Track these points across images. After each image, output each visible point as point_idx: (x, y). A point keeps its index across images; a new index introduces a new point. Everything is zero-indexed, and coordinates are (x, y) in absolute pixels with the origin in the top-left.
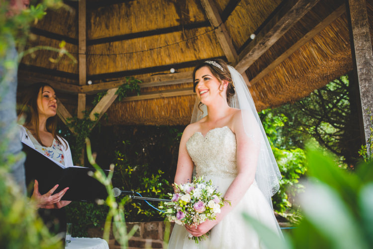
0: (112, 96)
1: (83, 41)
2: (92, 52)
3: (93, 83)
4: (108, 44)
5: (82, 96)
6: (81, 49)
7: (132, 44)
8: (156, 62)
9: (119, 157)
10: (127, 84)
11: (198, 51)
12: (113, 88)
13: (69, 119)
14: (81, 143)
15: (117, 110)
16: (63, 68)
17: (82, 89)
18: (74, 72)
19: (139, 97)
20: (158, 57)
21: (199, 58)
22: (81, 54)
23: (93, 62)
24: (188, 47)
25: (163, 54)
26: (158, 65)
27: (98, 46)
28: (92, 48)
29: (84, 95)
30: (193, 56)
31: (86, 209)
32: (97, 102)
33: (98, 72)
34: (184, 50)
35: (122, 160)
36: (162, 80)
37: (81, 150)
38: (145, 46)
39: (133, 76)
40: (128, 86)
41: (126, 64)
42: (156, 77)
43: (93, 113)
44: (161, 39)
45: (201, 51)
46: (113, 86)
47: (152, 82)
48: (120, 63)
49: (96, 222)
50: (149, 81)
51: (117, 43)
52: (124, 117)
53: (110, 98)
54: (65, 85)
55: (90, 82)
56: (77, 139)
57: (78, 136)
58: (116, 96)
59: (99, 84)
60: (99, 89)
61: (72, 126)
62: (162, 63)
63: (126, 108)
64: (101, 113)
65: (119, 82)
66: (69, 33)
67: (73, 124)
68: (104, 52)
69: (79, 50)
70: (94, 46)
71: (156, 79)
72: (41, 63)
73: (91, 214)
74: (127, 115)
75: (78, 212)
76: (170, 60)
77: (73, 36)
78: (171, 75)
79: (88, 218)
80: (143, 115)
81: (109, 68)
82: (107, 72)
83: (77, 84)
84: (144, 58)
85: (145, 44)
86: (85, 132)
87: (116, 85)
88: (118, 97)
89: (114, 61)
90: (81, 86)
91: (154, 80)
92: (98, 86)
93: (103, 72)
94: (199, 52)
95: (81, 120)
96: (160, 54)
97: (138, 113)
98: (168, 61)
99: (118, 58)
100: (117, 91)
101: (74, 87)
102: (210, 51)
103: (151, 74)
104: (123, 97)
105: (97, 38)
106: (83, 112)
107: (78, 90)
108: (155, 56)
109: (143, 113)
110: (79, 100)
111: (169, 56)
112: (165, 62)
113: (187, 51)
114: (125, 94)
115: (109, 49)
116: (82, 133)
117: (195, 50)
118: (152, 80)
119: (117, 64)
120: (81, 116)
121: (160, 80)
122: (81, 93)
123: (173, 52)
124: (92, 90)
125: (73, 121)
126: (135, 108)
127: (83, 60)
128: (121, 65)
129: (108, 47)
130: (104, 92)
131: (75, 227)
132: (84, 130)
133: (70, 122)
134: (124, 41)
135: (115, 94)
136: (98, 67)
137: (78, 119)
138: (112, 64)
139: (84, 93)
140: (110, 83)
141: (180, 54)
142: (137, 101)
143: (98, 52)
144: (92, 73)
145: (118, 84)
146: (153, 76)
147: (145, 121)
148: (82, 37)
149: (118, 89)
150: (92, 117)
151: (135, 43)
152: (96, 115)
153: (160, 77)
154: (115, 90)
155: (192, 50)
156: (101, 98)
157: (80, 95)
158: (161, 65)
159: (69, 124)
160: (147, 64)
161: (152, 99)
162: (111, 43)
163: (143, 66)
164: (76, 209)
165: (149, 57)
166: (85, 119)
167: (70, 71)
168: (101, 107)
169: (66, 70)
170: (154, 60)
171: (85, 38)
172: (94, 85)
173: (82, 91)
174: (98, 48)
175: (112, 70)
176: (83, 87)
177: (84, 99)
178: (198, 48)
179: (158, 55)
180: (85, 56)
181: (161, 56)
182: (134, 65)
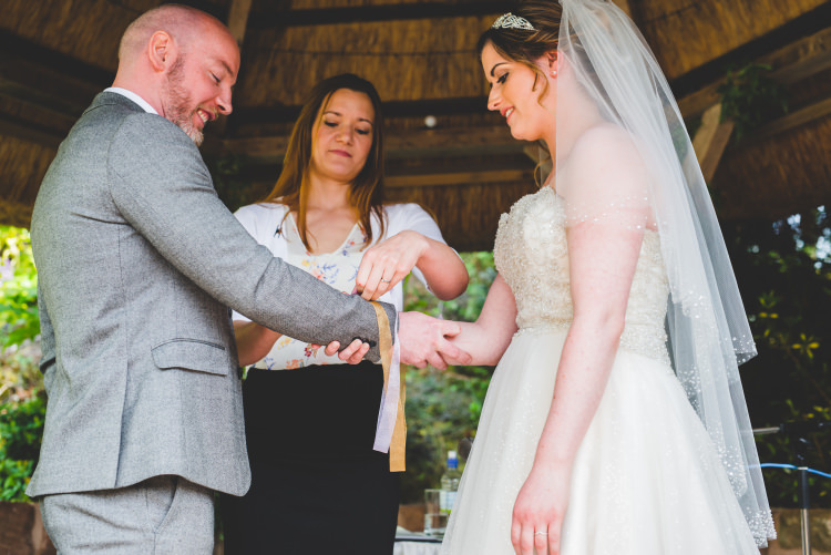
0: (714, 131)
9: (762, 308)
10: (731, 85)
12: (711, 105)
33: (687, 63)
35: (774, 316)
40: (736, 89)
41: (747, 20)
42: (812, 40)
46: (709, 99)
47: (802, 60)
48: (733, 24)
50: (795, 56)
53: (711, 137)
71: (811, 47)
81: (709, 47)
87: (716, 94)
88: (735, 130)
91: (806, 51)
100: (723, 113)
104: (746, 125)
118: (801, 52)
119: (725, 26)
121: (823, 47)
126: (815, 148)
128: (736, 28)
135: (722, 122)
136: (681, 53)
138: (713, 33)
142: (812, 125)
149: (720, 106)
153: (823, 38)
154: (716, 110)
163: (795, 11)
182: (768, 19)
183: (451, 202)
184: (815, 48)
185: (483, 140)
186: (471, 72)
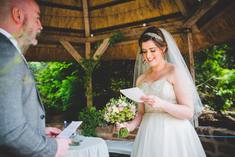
0: (106, 44)
1: (86, 8)
2: (92, 15)
3: (94, 36)
4: (101, 9)
5: (88, 45)
6: (85, 14)
7: (117, 8)
8: (134, 19)
9: (113, 82)
10: (115, 36)
11: (161, 10)
12: (107, 38)
13: (81, 60)
14: (89, 75)
15: (110, 51)
16: (75, 27)
17: (87, 40)
18: (82, 29)
19: (123, 43)
20: (135, 16)
21: (163, 14)
22: (85, 17)
23: (93, 21)
24: (154, 7)
25: (138, 13)
26: (135, 21)
27: (95, 11)
28: (92, 13)
29: (89, 44)
30: (159, 13)
31: (94, 115)
32: (97, 48)
33: (97, 27)
34: (152, 10)
35: (115, 84)
36: (138, 31)
37: (89, 79)
38: (126, 9)
39: (119, 29)
40: (116, 37)
41: (114, 21)
42: (134, 30)
43: (95, 55)
44: (136, 3)
45: (164, 10)
46: (106, 37)
48: (111, 21)
49: (101, 123)
50: (130, 33)
51: (107, 8)
52: (116, 56)
53: (105, 45)
54: (77, 38)
55: (92, 35)
56: (86, 72)
57: (87, 70)
58: (109, 43)
59: (97, 36)
60: (98, 39)
61: (83, 64)
62: (138, 19)
63: (116, 50)
64: (100, 55)
65: (110, 35)
66: (77, 4)
67: (83, 63)
68: (99, 15)
69: (84, 15)
70: (93, 11)
71: (134, 31)
72: (61, 25)
73: (97, 118)
74: (117, 54)
75: (89, 117)
76: (143, 17)
77: (79, 6)
78: (143, 28)
79: (95, 121)
80: (127, 54)
81: (103, 25)
82: (102, 27)
83: (85, 37)
84: (126, 17)
85: (126, 7)
86: (91, 67)
87: (108, 36)
88: (110, 44)
89: (107, 20)
90: (87, 38)
91: (132, 32)
92: (97, 38)
93: (100, 27)
94: (163, 10)
95: (88, 60)
96: (136, 14)
97: (124, 53)
98: (141, 18)
99: (109, 18)
100: (110, 40)
101: (82, 39)
102: (170, 9)
103: (131, 27)
104: (113, 44)
105: (94, 6)
106: (89, 55)
107: (85, 41)
108: (133, 15)
109: (127, 53)
110: (86, 47)
111: (142, 14)
112: (140, 19)
113: (154, 10)
114: (115, 42)
115: (102, 13)
116: (89, 68)
117: (160, 9)
118: (131, 32)
119: (109, 21)
120: (88, 57)
121: (136, 32)
122: (87, 42)
123: (144, 11)
124: (94, 40)
125: (83, 61)
126: (122, 49)
127: (87, 21)
128: (111, 22)
129: (102, 11)
130: (101, 42)
131: (89, 126)
132: (90, 66)
133: (81, 62)
134: (112, 6)
135: (108, 42)
136: (96, 25)
137: (86, 59)
138: (105, 22)
139: (89, 42)
140: (105, 35)
141: (149, 12)
142: (123, 45)
143: (96, 15)
144: (93, 29)
145: (110, 36)
146: (132, 29)
147: (129, 57)
148: (85, 6)
149: (109, 39)
150: (95, 58)
151: (119, 7)
152: (97, 56)
153: (137, 30)
155: (158, 10)
156: (99, 45)
157: (86, 43)
158: (137, 21)
159: (81, 63)
160: (128, 20)
161: (133, 44)
162: (104, 9)
163: (125, 22)
164: (88, 115)
165: (129, 16)
166: (90, 59)
167: (79, 28)
168: (100, 51)
169: (77, 28)
170: (132, 18)
171: (87, 6)
172: (95, 37)
173: (88, 41)
174: (96, 12)
175: (105, 26)
176: (88, 38)
177: (89, 46)
178: (162, 8)
179: (134, 14)
180: (88, 18)
181: (137, 15)
182: (119, 22)
183: (37, 50)
184: (135, 32)
185: (52, 38)
186: (48, 20)
